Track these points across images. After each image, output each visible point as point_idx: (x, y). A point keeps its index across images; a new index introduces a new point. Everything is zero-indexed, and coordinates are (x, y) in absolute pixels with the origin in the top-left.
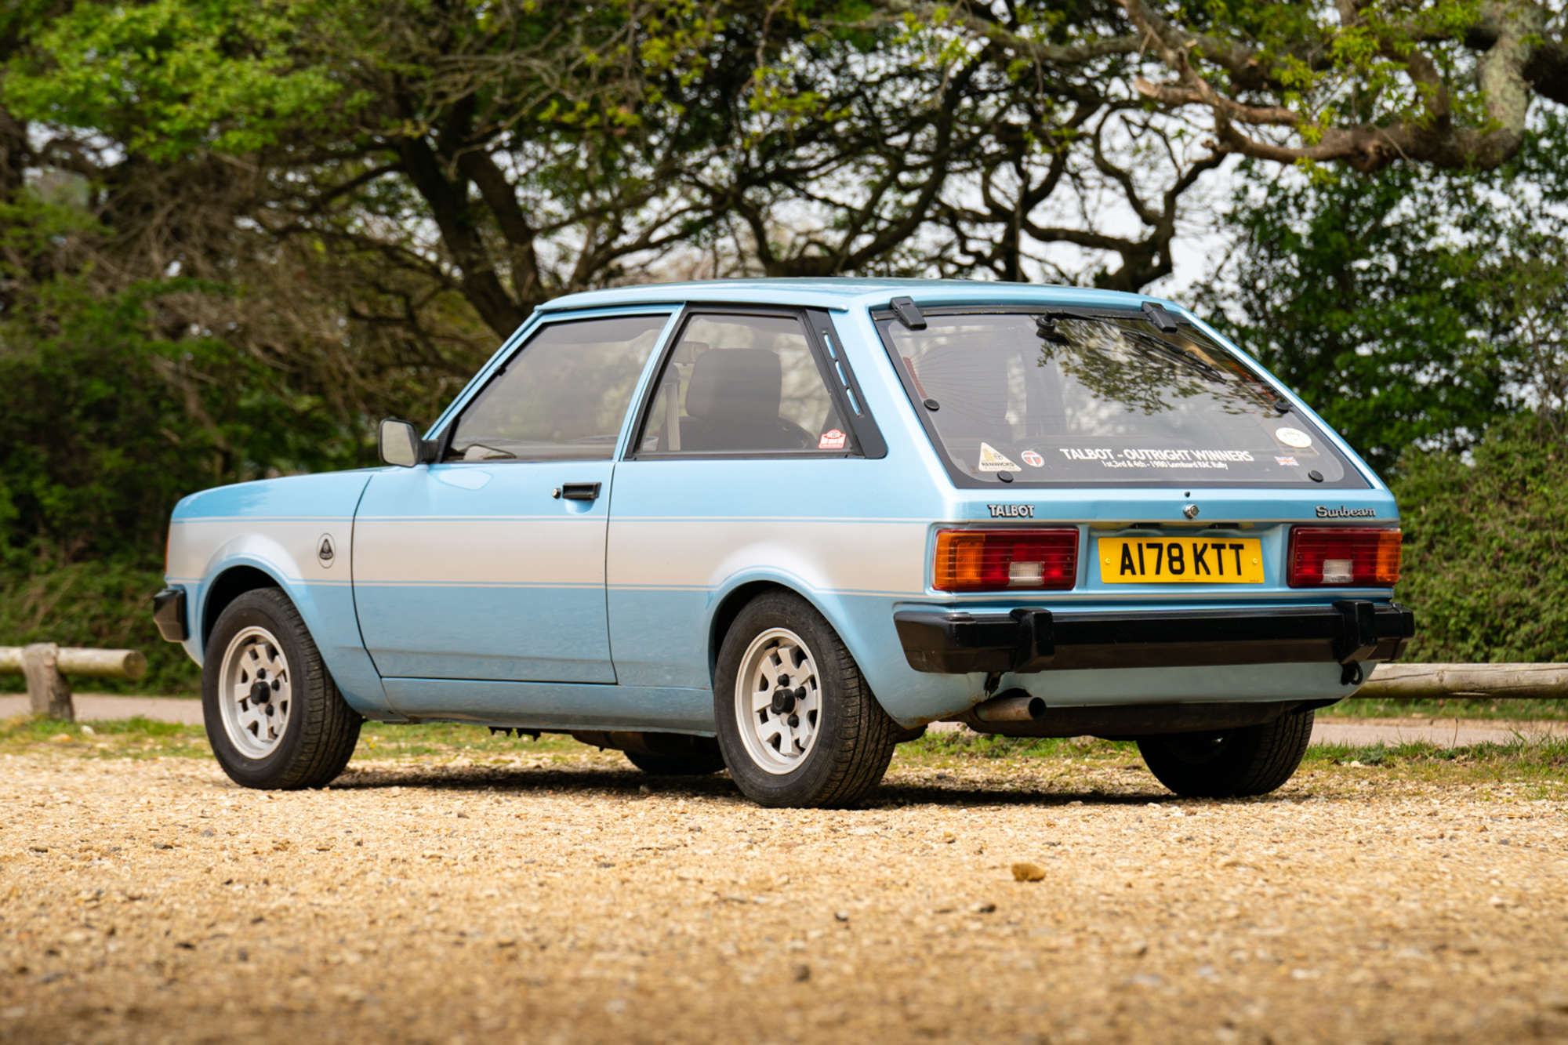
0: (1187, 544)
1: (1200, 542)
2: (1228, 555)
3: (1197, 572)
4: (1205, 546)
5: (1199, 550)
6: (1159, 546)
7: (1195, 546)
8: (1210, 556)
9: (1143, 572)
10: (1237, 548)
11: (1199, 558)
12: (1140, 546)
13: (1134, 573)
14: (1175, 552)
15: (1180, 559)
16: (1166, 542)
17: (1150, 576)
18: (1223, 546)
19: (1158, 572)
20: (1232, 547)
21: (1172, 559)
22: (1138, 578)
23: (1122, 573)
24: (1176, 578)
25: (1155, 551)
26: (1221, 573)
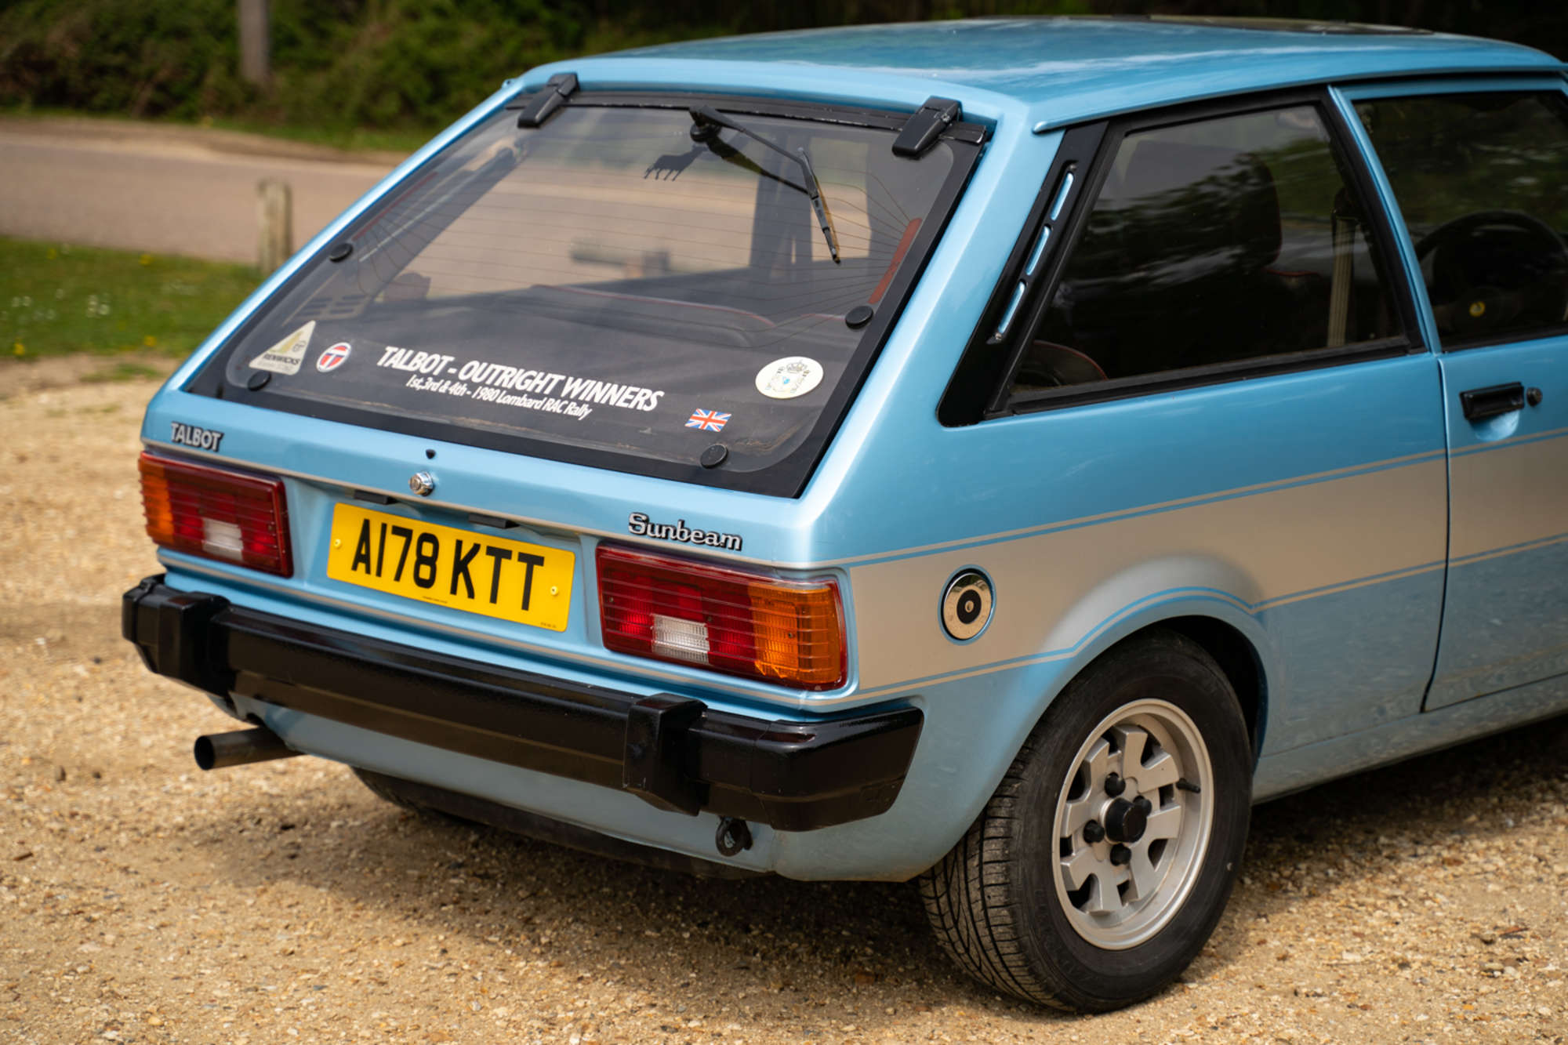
0: (447, 536)
1: (469, 539)
2: (514, 571)
3: (454, 591)
4: (476, 548)
5: (466, 550)
6: (406, 533)
7: (459, 544)
8: (481, 568)
9: (379, 574)
10: (532, 561)
11: (461, 566)
12: (384, 527)
13: (368, 571)
14: (428, 549)
15: (431, 561)
16: (419, 527)
17: (386, 583)
18: (507, 554)
19: (398, 578)
20: (523, 557)
21: (421, 560)
22: (372, 581)
23: (355, 568)
24: (419, 593)
25: (402, 540)
26: (493, 599)
